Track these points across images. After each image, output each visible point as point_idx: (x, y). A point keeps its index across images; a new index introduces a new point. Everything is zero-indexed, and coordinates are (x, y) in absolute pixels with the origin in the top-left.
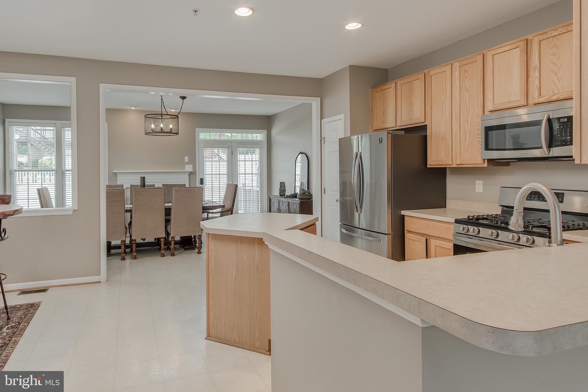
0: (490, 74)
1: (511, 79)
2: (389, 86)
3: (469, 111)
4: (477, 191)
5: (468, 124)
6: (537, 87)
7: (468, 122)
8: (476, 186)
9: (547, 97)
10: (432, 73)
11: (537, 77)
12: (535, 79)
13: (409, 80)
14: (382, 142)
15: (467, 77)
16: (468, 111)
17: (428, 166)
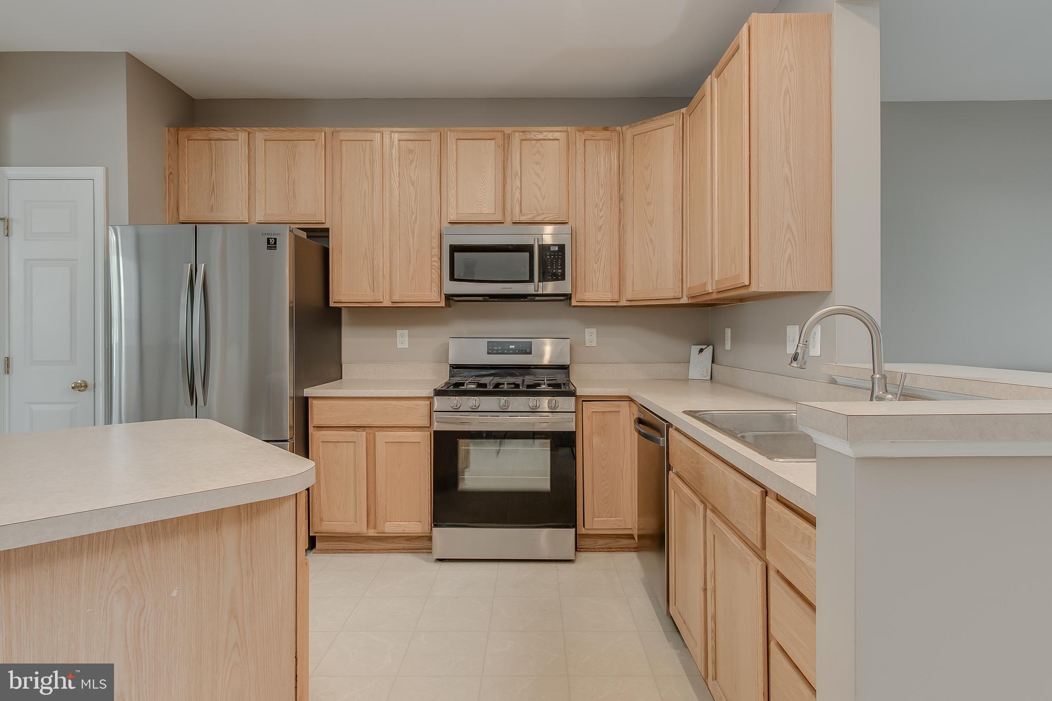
0: (452, 166)
1: (482, 181)
2: (231, 135)
3: (416, 217)
4: (399, 346)
5: (413, 237)
6: (517, 200)
7: (414, 234)
8: (398, 339)
9: (530, 216)
10: (343, 135)
11: (518, 187)
12: (516, 190)
13: (287, 135)
14: (276, 247)
15: (412, 162)
16: (414, 216)
17: (332, 304)
